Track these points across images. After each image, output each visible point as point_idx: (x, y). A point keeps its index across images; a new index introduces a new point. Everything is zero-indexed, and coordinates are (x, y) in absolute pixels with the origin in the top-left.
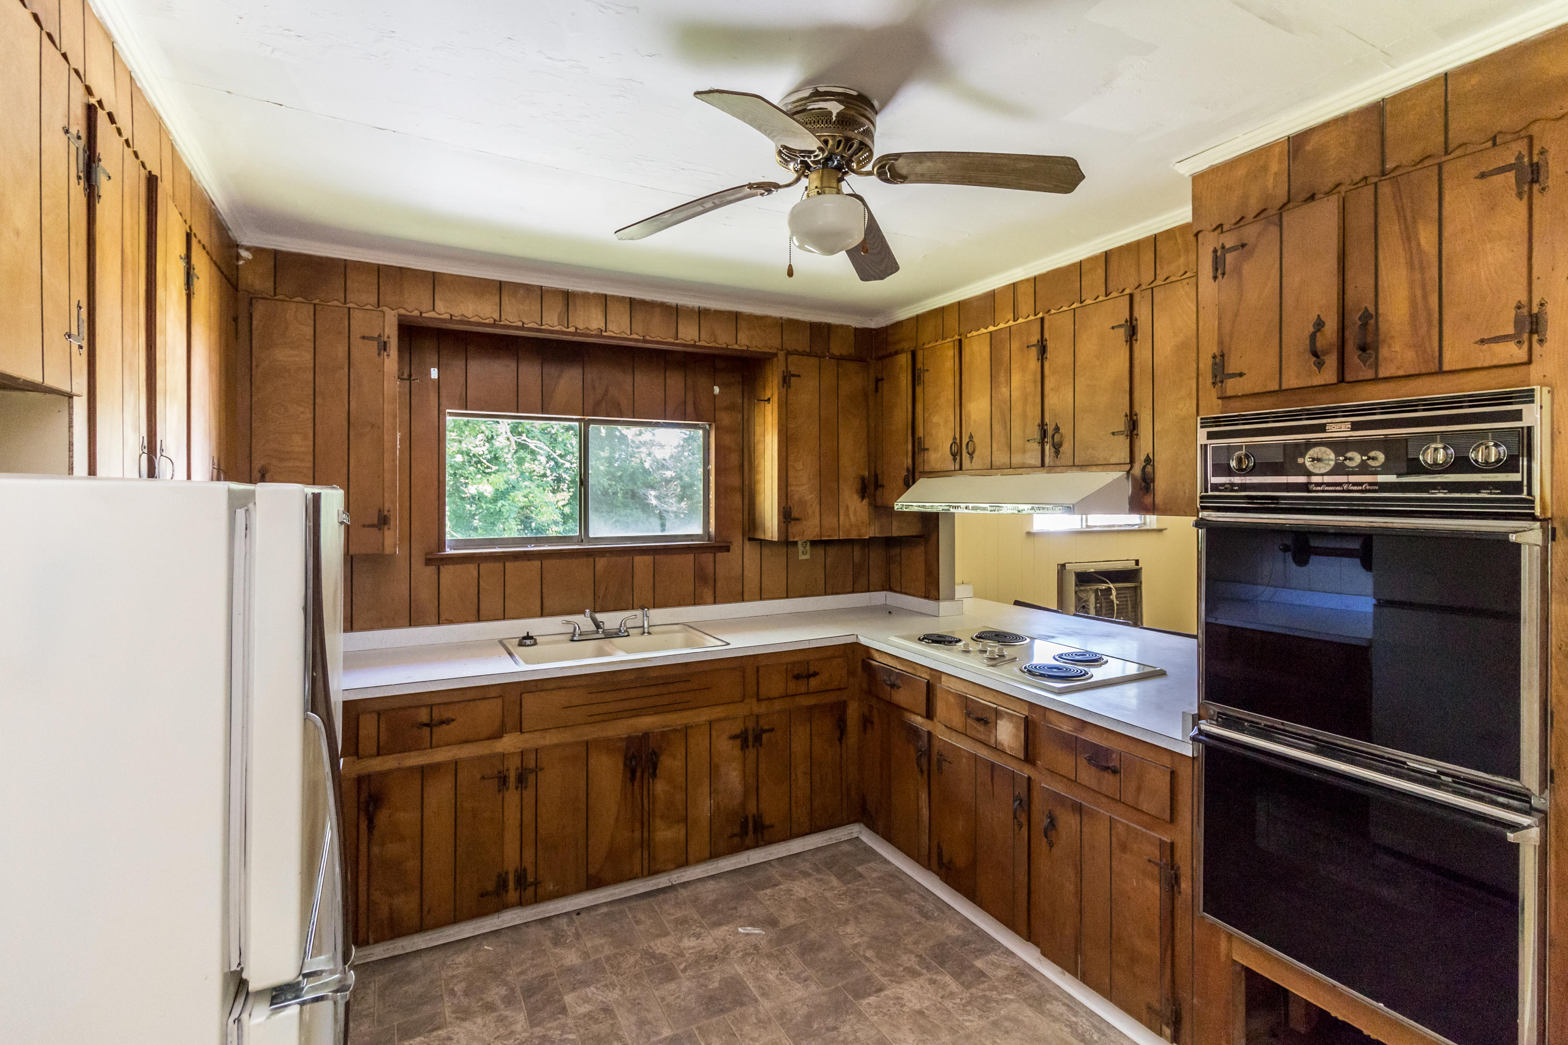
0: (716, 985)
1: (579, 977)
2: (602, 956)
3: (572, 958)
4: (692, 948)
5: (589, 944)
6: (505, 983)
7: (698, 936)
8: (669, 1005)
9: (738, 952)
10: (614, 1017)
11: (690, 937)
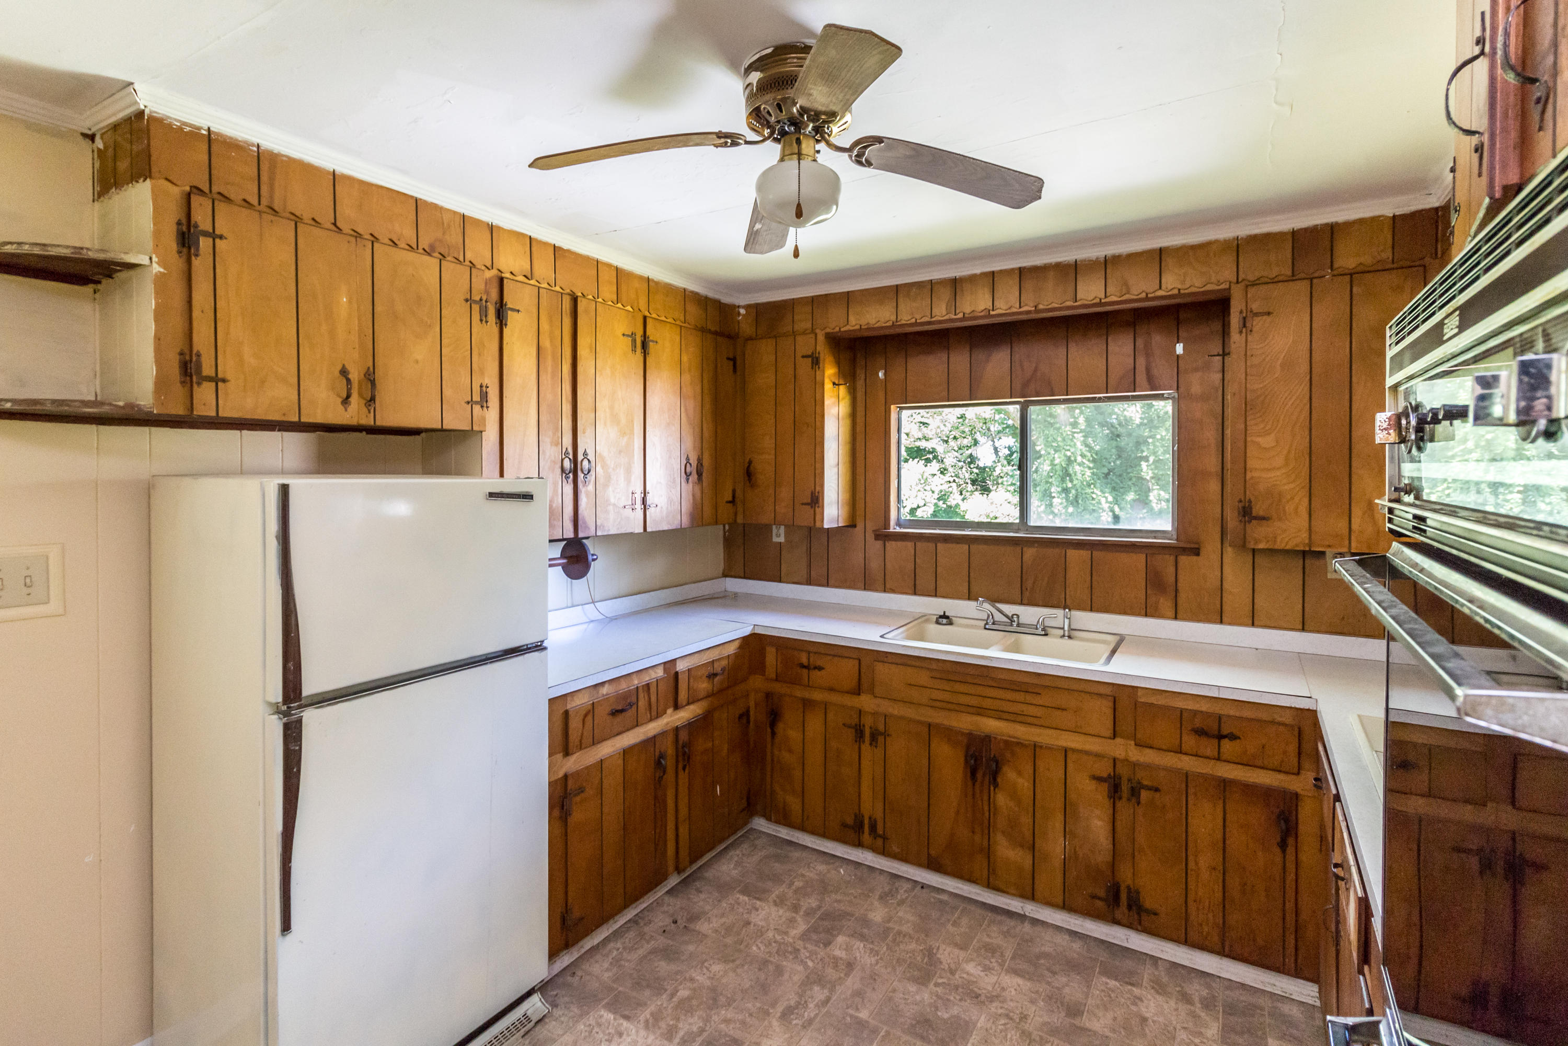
0: (946, 1016)
1: (865, 931)
2: (897, 928)
3: (878, 915)
4: (968, 974)
5: (900, 914)
6: (822, 900)
7: (987, 969)
8: (890, 999)
9: (1001, 1008)
10: (847, 975)
11: (979, 965)
